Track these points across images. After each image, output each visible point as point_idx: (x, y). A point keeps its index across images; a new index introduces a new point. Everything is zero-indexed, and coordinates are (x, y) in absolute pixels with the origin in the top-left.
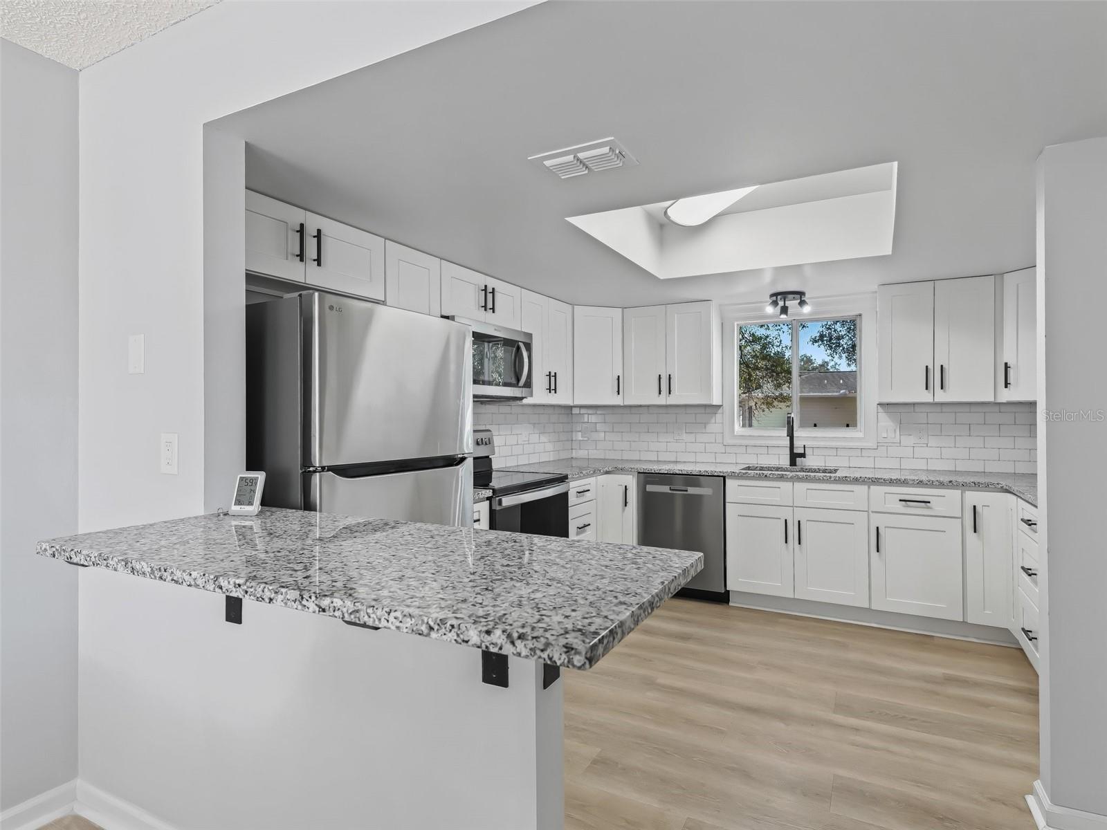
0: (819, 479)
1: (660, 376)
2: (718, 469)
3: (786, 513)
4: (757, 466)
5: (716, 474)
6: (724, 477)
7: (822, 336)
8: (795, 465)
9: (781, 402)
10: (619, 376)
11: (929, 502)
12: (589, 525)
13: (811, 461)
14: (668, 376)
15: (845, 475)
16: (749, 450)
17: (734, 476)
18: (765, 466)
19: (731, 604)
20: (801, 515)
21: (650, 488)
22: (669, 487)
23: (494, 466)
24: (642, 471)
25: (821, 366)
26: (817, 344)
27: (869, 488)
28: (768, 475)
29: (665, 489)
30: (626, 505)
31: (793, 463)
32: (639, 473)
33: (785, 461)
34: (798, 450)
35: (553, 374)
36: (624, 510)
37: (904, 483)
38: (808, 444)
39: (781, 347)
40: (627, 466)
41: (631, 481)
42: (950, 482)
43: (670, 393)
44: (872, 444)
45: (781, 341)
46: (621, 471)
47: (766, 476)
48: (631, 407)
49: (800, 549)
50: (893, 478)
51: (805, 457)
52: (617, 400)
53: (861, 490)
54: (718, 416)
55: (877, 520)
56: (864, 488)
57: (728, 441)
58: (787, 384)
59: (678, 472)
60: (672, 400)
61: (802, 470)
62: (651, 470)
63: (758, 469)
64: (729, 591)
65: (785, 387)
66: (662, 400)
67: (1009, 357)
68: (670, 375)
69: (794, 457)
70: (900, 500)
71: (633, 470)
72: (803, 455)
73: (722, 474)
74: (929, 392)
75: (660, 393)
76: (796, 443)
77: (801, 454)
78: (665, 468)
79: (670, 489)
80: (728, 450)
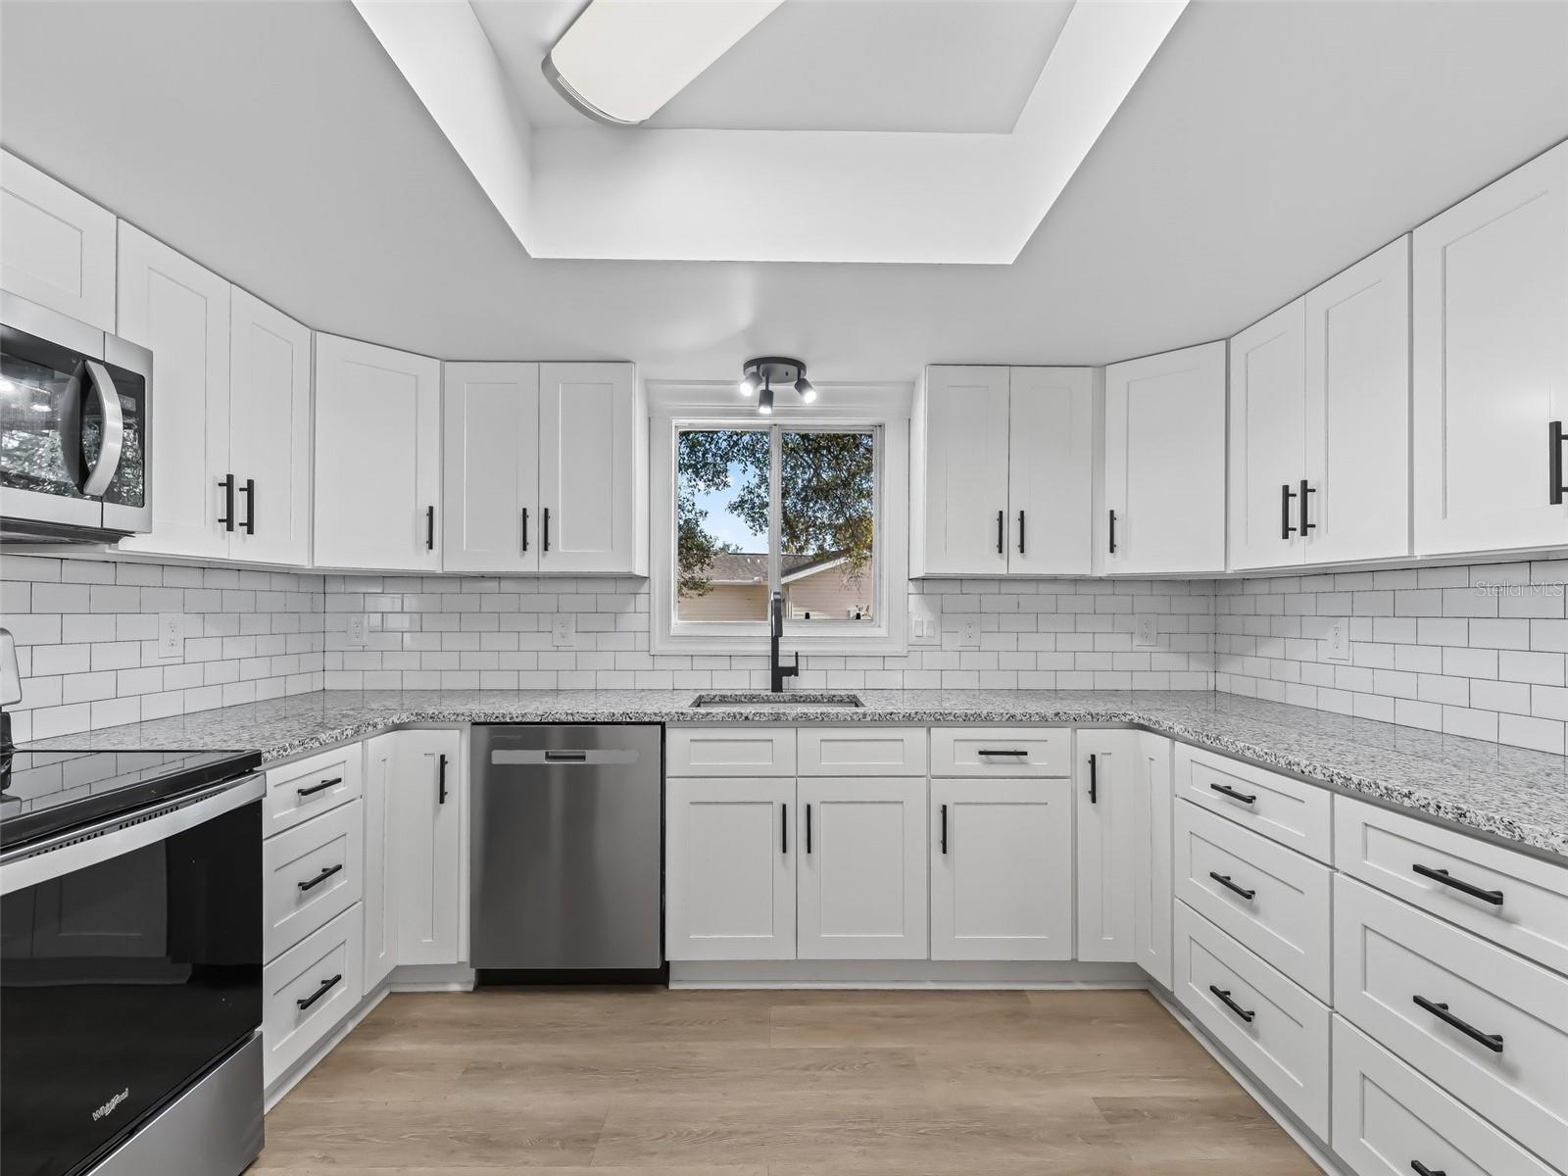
0: (845, 720)
1: (525, 510)
2: (650, 708)
3: (782, 792)
4: (714, 693)
5: (647, 719)
6: (663, 725)
7: (743, 502)
8: (781, 690)
9: (691, 589)
10: (431, 509)
11: (1025, 753)
12: (339, 867)
13: (806, 682)
14: (542, 512)
15: (889, 712)
16: (698, 663)
17: (683, 720)
18: (729, 694)
19: (672, 986)
20: (810, 792)
21: (501, 757)
22: (543, 752)
23: (19, 736)
24: (483, 720)
25: (722, 549)
26: (736, 513)
27: (929, 731)
28: (750, 717)
29: (536, 757)
30: (442, 801)
31: (777, 686)
32: (475, 724)
33: (761, 681)
34: (783, 663)
35: (240, 482)
36: (437, 812)
37: (986, 720)
38: (802, 649)
39: (693, 512)
40: (448, 707)
41: (457, 745)
42: (1057, 714)
43: (546, 549)
44: (898, 648)
45: (693, 504)
46: (435, 721)
47: (747, 718)
48: (461, 578)
49: (809, 862)
50: (969, 712)
51: (797, 675)
52: (427, 562)
53: (916, 736)
54: (642, 600)
55: (943, 793)
56: (920, 734)
57: (658, 647)
58: (699, 565)
59: (564, 718)
60: (550, 565)
61: (796, 699)
62: (504, 716)
63: (717, 699)
64: (668, 962)
65: (697, 569)
66: (529, 563)
67: (1113, 500)
68: (546, 510)
69: (780, 674)
70: (981, 753)
71: (460, 718)
72: (793, 671)
73: (658, 719)
74: (1002, 558)
75: (525, 549)
76: (783, 648)
77: (791, 668)
78: (532, 709)
79: (548, 757)
80: (660, 663)
